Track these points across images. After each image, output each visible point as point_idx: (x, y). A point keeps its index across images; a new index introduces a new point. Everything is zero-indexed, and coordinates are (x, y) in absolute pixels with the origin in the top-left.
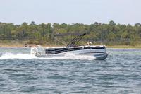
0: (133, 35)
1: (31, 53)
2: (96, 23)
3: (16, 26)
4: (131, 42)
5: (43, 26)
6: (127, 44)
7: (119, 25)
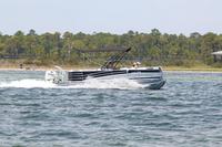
0: (187, 51)
1: (47, 80)
2: (131, 32)
3: (6, 36)
4: (185, 61)
5: (47, 36)
6: (178, 65)
7: (166, 35)
